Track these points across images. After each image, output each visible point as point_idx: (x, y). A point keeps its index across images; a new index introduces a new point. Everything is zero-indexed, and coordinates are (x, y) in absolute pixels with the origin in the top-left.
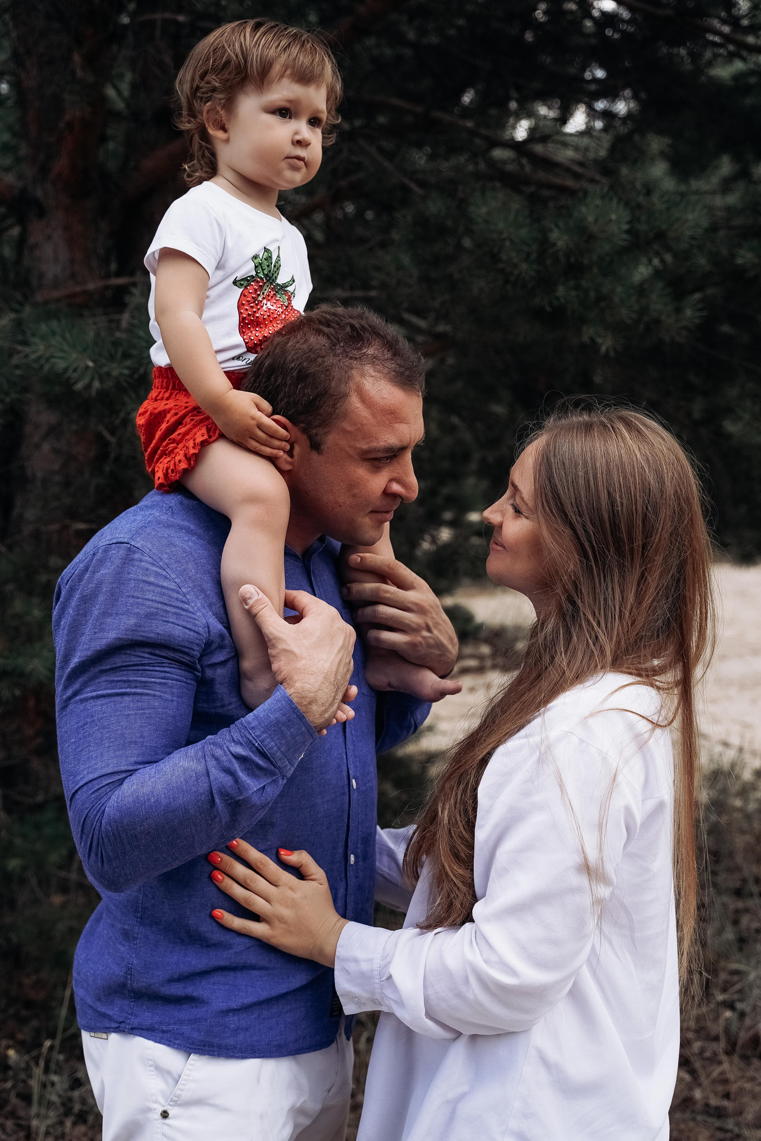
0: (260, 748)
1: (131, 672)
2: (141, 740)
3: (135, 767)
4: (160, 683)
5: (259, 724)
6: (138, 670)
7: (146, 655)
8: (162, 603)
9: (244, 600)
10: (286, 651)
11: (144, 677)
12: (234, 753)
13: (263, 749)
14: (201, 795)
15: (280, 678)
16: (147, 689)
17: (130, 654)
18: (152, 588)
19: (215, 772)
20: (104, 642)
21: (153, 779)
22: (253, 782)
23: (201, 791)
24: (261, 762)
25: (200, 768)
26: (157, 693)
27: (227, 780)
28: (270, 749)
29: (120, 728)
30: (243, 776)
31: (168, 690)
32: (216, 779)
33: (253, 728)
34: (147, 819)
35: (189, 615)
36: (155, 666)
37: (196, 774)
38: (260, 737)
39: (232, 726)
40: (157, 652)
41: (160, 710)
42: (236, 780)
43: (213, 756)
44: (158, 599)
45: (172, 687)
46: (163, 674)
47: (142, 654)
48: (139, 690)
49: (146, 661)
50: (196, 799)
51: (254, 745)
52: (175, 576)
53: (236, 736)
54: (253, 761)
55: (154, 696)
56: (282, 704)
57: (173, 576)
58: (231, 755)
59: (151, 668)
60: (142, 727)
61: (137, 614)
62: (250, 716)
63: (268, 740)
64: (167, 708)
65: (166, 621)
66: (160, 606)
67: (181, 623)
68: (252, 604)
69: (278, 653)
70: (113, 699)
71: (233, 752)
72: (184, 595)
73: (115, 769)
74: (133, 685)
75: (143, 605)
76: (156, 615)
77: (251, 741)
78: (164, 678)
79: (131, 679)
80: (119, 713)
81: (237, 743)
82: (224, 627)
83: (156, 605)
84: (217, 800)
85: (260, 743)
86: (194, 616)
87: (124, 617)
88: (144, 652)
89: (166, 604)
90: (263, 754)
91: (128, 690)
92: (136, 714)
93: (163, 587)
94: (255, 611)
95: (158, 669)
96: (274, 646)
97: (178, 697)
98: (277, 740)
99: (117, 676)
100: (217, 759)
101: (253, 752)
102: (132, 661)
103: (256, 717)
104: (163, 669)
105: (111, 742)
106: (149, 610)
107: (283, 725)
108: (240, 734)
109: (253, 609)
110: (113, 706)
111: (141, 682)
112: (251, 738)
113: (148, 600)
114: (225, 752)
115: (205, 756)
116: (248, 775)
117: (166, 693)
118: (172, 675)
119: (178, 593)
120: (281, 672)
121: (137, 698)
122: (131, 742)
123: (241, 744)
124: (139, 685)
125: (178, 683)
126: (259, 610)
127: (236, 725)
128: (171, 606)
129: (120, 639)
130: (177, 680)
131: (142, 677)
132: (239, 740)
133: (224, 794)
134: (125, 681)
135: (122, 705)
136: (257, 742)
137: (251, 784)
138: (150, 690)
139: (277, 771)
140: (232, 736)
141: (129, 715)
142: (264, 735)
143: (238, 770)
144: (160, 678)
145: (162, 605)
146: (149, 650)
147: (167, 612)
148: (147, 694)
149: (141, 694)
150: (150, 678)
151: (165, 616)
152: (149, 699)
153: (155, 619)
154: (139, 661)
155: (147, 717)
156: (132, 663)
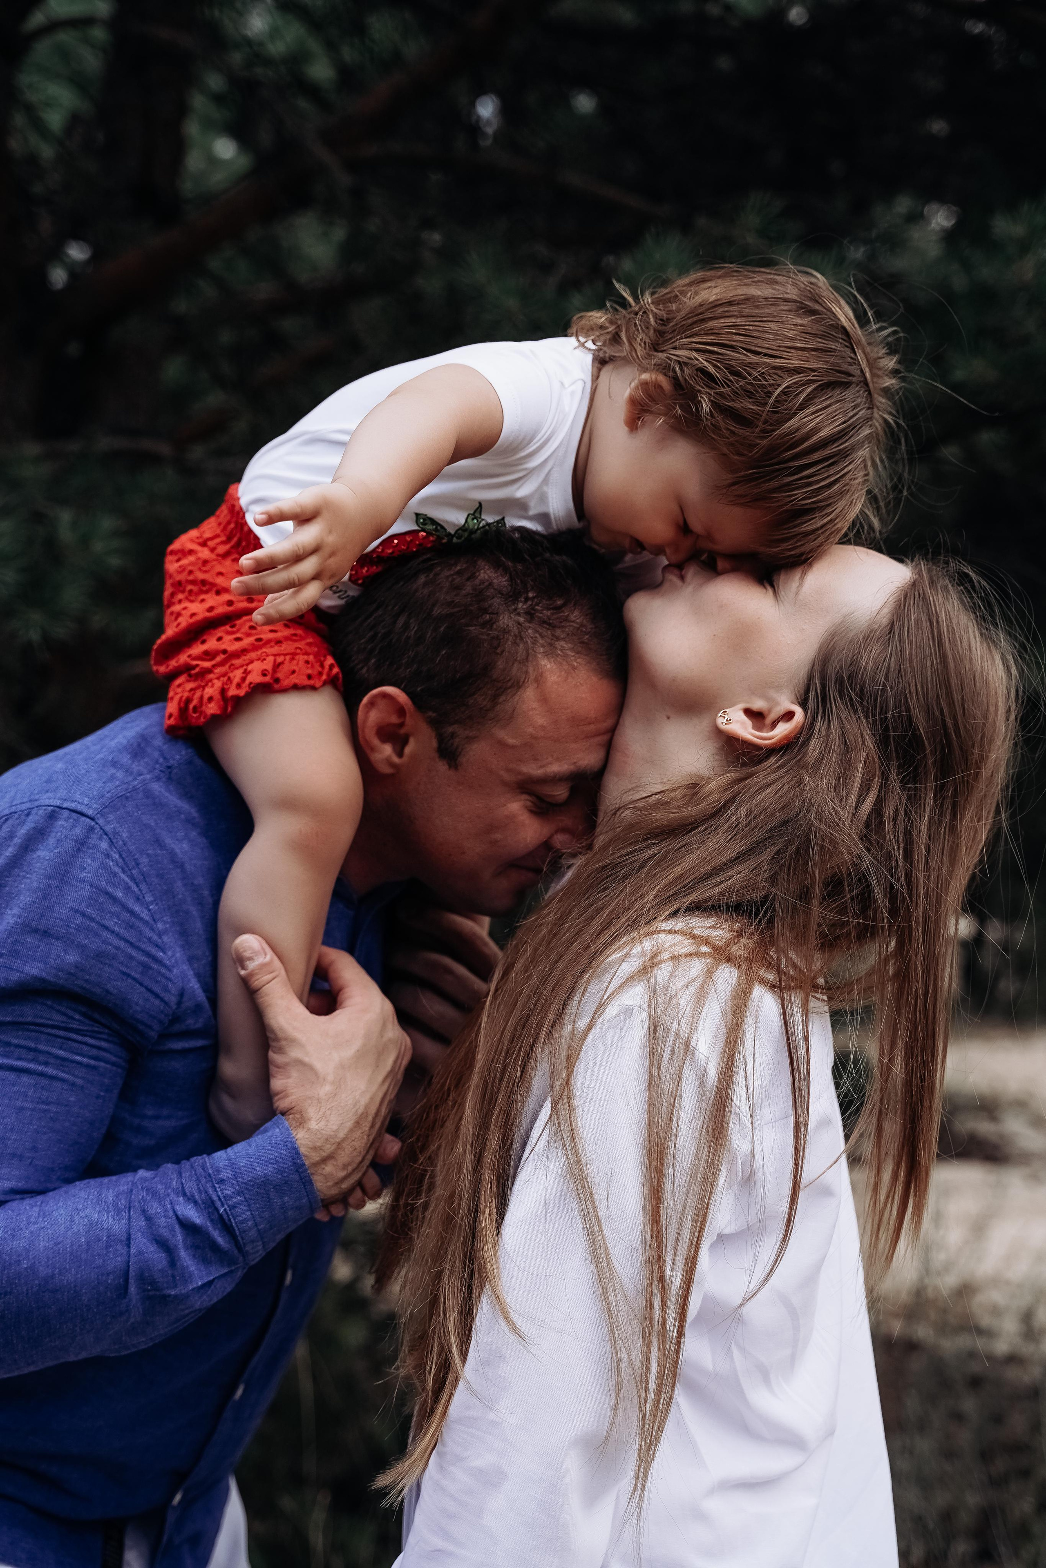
0: (225, 1217)
1: (43, 1037)
3: (8, 1198)
4: (87, 1066)
5: (235, 1176)
6: (57, 1036)
7: (77, 1017)
8: (127, 941)
9: (240, 960)
10: (300, 1063)
11: (65, 1050)
12: (181, 1217)
13: (230, 1220)
14: (108, 1275)
15: (281, 1104)
16: (63, 1071)
17: (51, 1007)
18: (115, 909)
19: (142, 1243)
20: (15, 976)
21: (33, 1227)
22: (200, 1270)
23: (111, 1267)
24: (220, 1239)
25: (118, 1226)
26: (78, 1081)
27: (157, 1257)
28: (242, 1222)
30: (185, 1257)
31: (96, 1078)
32: (140, 1253)
33: (222, 1181)
34: (6, 1294)
35: (163, 971)
36: (84, 1036)
37: (108, 1236)
38: (231, 1198)
39: (185, 1164)
40: (96, 1016)
41: (75, 1110)
42: (173, 1262)
43: (144, 1211)
44: (122, 931)
46: (95, 1052)
47: (70, 1012)
48: (50, 1071)
49: (75, 1026)
50: (98, 1279)
51: (217, 1210)
52: (151, 899)
53: (191, 1186)
54: (209, 1237)
55: (72, 1084)
56: (281, 1154)
57: (149, 898)
58: (174, 1218)
59: (80, 1038)
60: (38, 1132)
61: (82, 948)
62: (221, 1157)
63: (243, 1207)
64: (86, 1107)
65: (124, 974)
66: (122, 944)
67: (147, 982)
68: (253, 971)
69: (287, 1064)
70: (3, 1074)
71: (179, 1213)
72: (160, 935)
74: (42, 1058)
75: (97, 935)
76: (113, 959)
77: (213, 1202)
78: (95, 1058)
79: (42, 1047)
80: (7, 1101)
81: (189, 1199)
82: (208, 998)
83: (116, 942)
84: (132, 1289)
85: (228, 1210)
86: (168, 974)
87: (59, 943)
88: (74, 1010)
89: (131, 944)
90: (226, 1227)
91: (31, 1065)
92: (34, 1109)
93: (132, 913)
94: (256, 983)
95: (88, 1040)
96: (280, 1051)
98: (257, 1210)
99: (19, 1038)
100: (149, 1219)
101: (212, 1221)
102: (52, 1020)
103: (232, 1164)
106: (104, 946)
107: (274, 1187)
108: (198, 1185)
109: (254, 979)
111: (57, 1057)
112: (215, 1198)
113: (106, 928)
114: (166, 1211)
115: (130, 1208)
116: (194, 1256)
119: (152, 929)
120: (286, 1096)
121: (44, 1082)
123: (195, 1203)
124: (52, 1061)
126: (263, 983)
127: (192, 1167)
128: (138, 948)
129: (43, 980)
131: (61, 1048)
132: (193, 1196)
133: (146, 1280)
134: (29, 1049)
135: (16, 1088)
136: (223, 1205)
137: (196, 1272)
138: (68, 1073)
139: (241, 1259)
140: (182, 1184)
141: (22, 1109)
142: (238, 1199)
143: (181, 1245)
144: (88, 1057)
145: (127, 945)
146: (83, 1009)
147: (131, 958)
148: (63, 1080)
149: (52, 1078)
150: (73, 1052)
151: (126, 966)
152: (62, 1089)
153: (110, 965)
154: (63, 1022)
155: (51, 1118)
156: (50, 1022)
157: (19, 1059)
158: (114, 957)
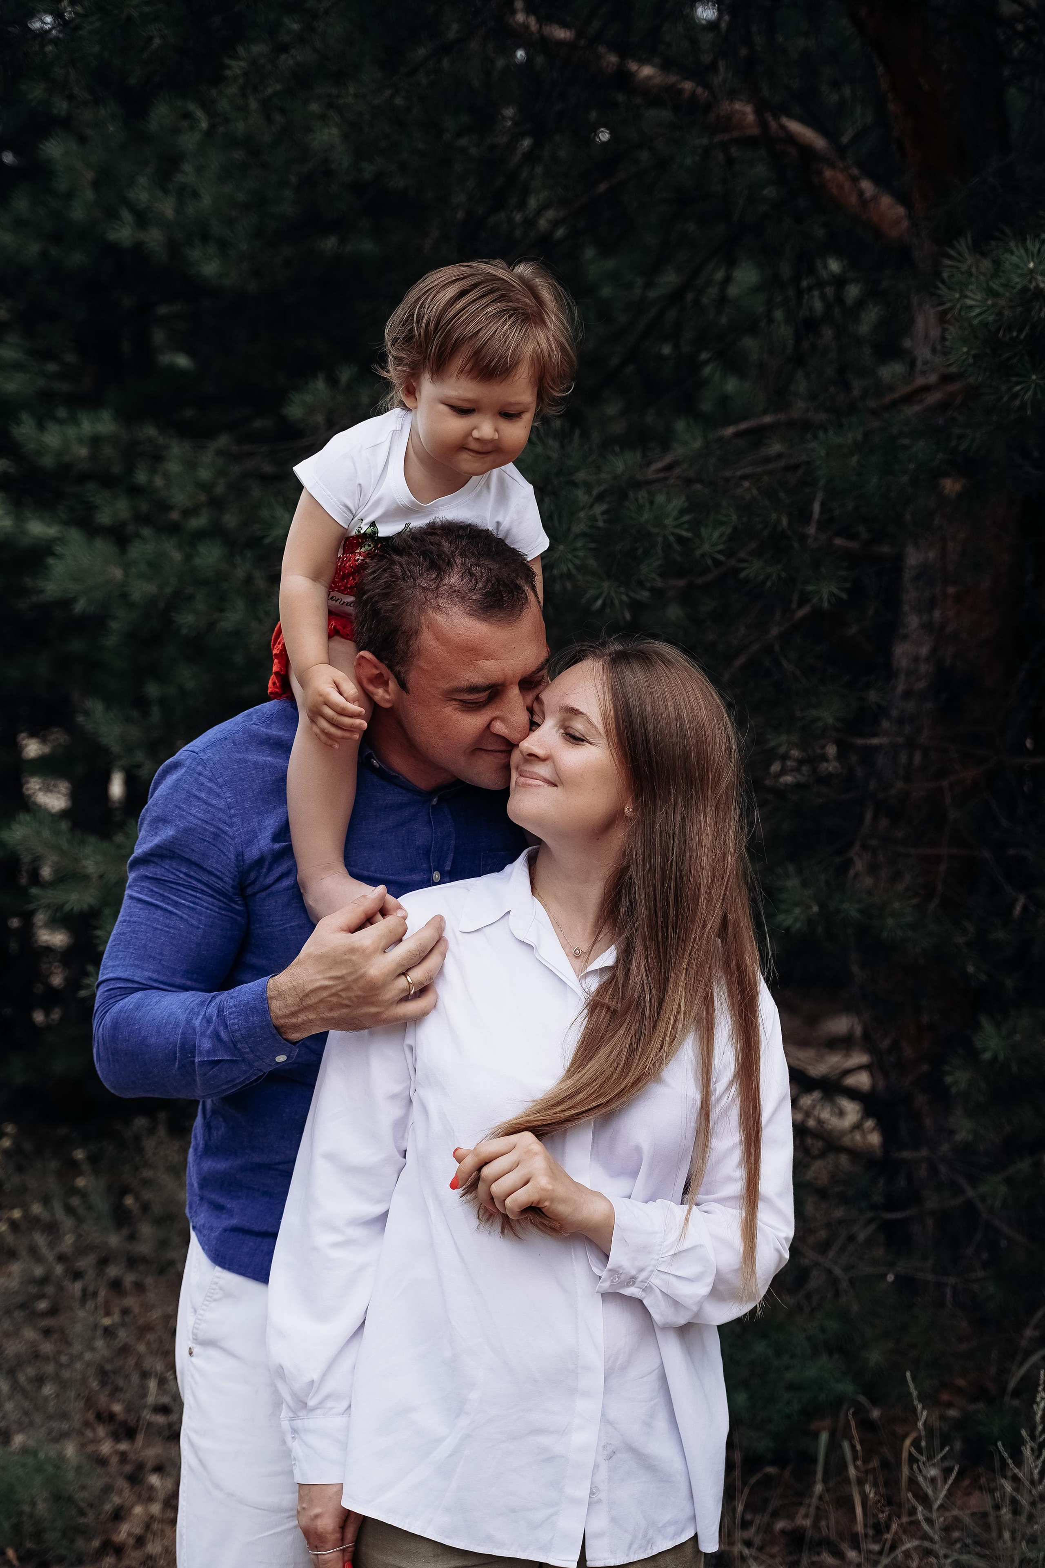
0: (225, 1019)
2: (160, 957)
4: (189, 907)
6: (173, 888)
8: (203, 820)
16: (176, 909)
18: (200, 803)
26: (184, 916)
27: (192, 1038)
29: (145, 938)
31: (196, 916)
36: (188, 889)
41: (184, 934)
45: (200, 914)
46: (193, 899)
48: (170, 908)
51: (223, 1014)
52: (229, 795)
55: (181, 918)
57: (227, 794)
59: (184, 890)
61: (178, 827)
64: (191, 933)
65: (202, 839)
66: (201, 823)
67: (217, 844)
70: (149, 907)
72: (230, 817)
73: (130, 977)
75: (186, 819)
78: (194, 903)
83: (196, 821)
84: (179, 1055)
86: (230, 841)
89: (207, 822)
91: (161, 904)
93: (210, 805)
95: (190, 892)
97: (205, 925)
99: (156, 887)
101: (219, 1021)
104: (195, 894)
105: (135, 949)
106: (190, 825)
110: (148, 914)
111: (172, 900)
113: (191, 814)
117: (193, 918)
118: (203, 903)
119: (224, 813)
121: (168, 915)
122: (150, 956)
124: (170, 902)
125: (208, 911)
128: (211, 825)
130: (207, 908)
135: (155, 916)
136: (226, 1012)
138: (179, 911)
141: (156, 929)
144: (190, 902)
147: (205, 830)
148: (176, 914)
149: (171, 912)
150: (181, 898)
151: (202, 834)
152: (176, 919)
153: (192, 835)
154: (174, 879)
155: (171, 936)
156: (168, 879)
157: (157, 900)
158: (194, 830)
